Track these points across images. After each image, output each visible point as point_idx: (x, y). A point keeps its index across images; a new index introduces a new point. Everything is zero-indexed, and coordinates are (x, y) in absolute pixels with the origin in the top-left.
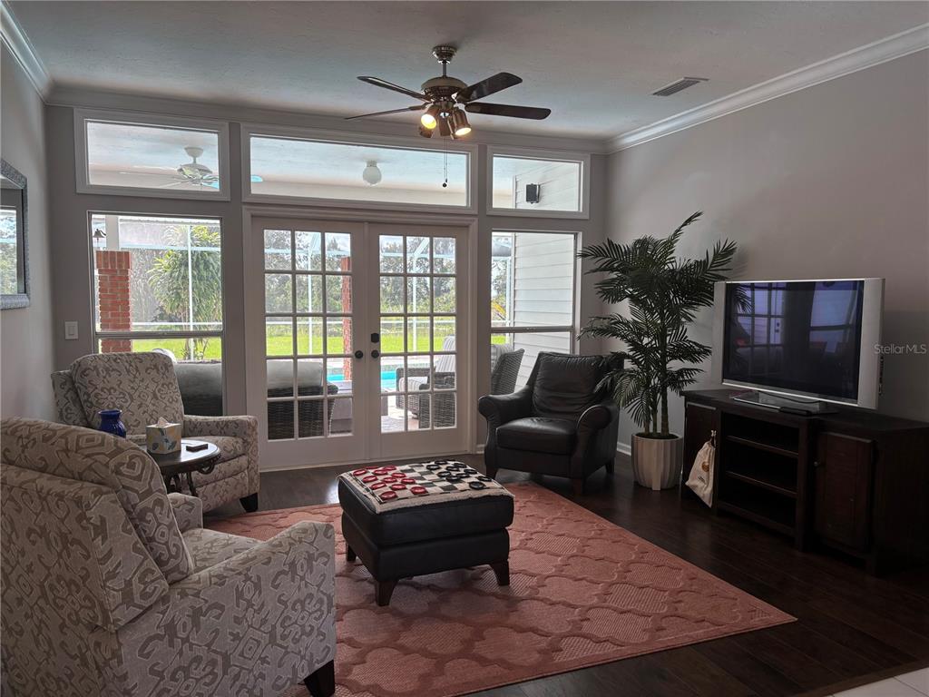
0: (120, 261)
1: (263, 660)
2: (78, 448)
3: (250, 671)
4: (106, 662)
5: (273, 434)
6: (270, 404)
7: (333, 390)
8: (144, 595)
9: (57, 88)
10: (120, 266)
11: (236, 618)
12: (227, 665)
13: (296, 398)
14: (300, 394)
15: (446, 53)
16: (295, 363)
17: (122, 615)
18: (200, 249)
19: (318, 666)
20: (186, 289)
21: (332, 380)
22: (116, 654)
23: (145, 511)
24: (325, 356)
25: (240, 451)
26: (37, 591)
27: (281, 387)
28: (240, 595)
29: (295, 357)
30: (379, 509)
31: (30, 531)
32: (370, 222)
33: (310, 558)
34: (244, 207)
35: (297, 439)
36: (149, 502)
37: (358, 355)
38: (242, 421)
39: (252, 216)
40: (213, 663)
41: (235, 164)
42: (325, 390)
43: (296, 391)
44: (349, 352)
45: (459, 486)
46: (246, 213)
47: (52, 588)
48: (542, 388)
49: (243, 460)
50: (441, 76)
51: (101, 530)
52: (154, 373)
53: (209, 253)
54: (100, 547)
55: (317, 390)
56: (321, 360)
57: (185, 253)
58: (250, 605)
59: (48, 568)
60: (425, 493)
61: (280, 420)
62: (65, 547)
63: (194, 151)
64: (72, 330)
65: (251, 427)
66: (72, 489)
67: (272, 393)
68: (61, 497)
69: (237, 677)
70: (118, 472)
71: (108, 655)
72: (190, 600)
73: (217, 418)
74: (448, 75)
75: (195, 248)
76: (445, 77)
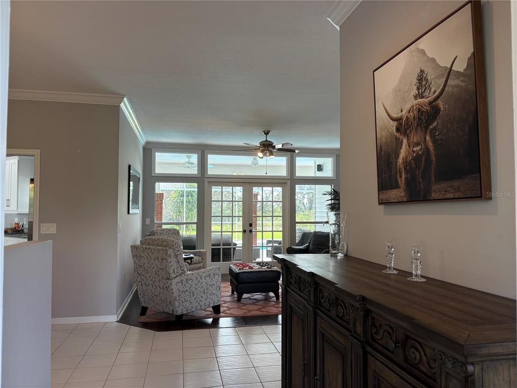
0: (160, 197)
1: (202, 297)
2: (165, 241)
3: (199, 298)
4: (169, 286)
5: (213, 260)
6: (212, 249)
7: (235, 245)
8: (177, 273)
9: (147, 143)
10: (160, 199)
11: (196, 284)
12: (193, 295)
13: (221, 247)
14: (223, 246)
15: (267, 133)
16: (222, 234)
17: (173, 275)
18: (189, 190)
19: (216, 304)
20: (183, 207)
21: (234, 241)
22: (171, 284)
23: (178, 254)
24: (232, 232)
25: (201, 261)
26: (154, 273)
27: (216, 243)
28: (197, 279)
29: (222, 232)
30: (238, 272)
31: (155, 258)
32: (249, 183)
33: (214, 274)
34: (205, 179)
35: (221, 262)
36: (178, 253)
37: (244, 231)
38: (202, 251)
39: (208, 182)
40: (190, 293)
41: (203, 164)
42: (232, 245)
43: (221, 245)
44: (241, 230)
45: (263, 267)
46: (206, 181)
47: (158, 271)
48: (312, 245)
49: (201, 264)
50: (265, 140)
51: (170, 256)
52: (174, 235)
53: (193, 191)
54: (169, 260)
55: (230, 245)
56: (231, 233)
57: (183, 192)
58: (199, 282)
59: (158, 267)
60: (252, 268)
61: (216, 256)
62: (162, 261)
63: (189, 157)
64: (148, 221)
65: (205, 253)
66: (165, 248)
67: (213, 245)
68: (162, 249)
69: (195, 299)
70: (173, 246)
71: (169, 284)
72: (186, 277)
73: (193, 251)
74: (268, 140)
75: (188, 189)
76: (266, 140)
